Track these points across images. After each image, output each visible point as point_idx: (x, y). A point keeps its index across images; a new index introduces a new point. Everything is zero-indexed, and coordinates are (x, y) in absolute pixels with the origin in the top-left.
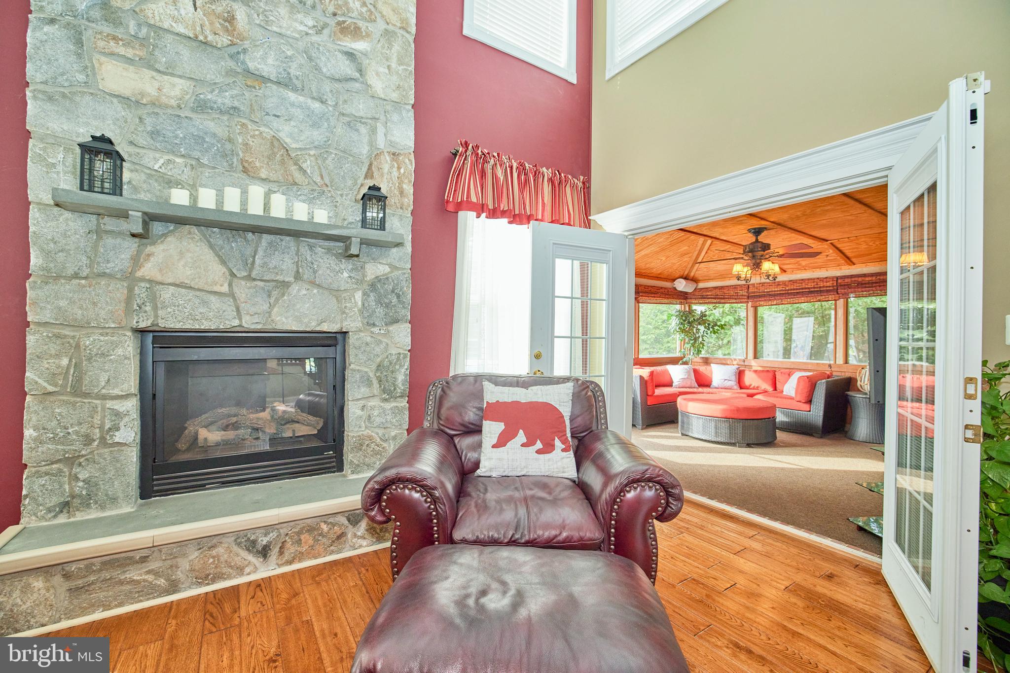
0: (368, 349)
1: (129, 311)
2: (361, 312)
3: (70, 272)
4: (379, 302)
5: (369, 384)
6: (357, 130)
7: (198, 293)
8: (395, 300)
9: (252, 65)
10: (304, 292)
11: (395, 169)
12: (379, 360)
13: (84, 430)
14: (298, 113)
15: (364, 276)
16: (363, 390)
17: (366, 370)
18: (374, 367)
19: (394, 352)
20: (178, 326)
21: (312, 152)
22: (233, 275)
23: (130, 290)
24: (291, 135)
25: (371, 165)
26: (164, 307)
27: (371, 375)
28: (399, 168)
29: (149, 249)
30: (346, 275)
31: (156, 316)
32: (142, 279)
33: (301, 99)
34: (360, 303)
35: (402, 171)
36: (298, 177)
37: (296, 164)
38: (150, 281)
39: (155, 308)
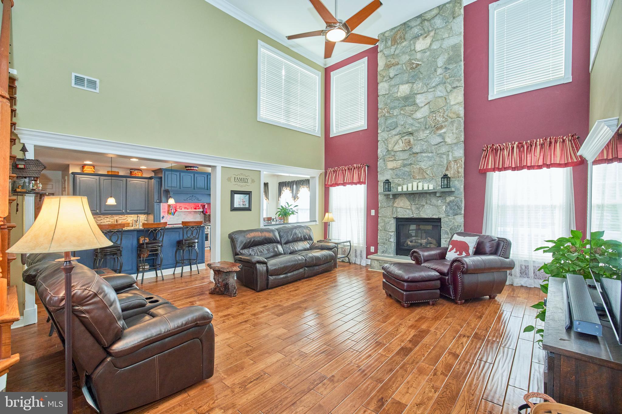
0: (447, 223)
1: (392, 214)
2: (445, 212)
3: (384, 206)
4: (451, 209)
5: (448, 234)
6: (443, 157)
7: (405, 209)
8: (456, 208)
9: (414, 151)
10: (428, 207)
11: (456, 165)
12: (451, 227)
13: (386, 237)
14: (426, 159)
15: (446, 201)
16: (446, 235)
17: (446, 229)
18: (449, 229)
19: (456, 224)
20: (401, 217)
21: (429, 168)
22: (411, 204)
23: (393, 209)
24: (424, 165)
25: (447, 166)
26: (398, 213)
27: (448, 231)
28: (457, 165)
29: (396, 200)
30: (440, 201)
31: (397, 215)
32: (395, 207)
33: (426, 154)
34: (444, 209)
35: (458, 165)
36: (426, 176)
37: (426, 173)
38: (396, 207)
39: (397, 213)
